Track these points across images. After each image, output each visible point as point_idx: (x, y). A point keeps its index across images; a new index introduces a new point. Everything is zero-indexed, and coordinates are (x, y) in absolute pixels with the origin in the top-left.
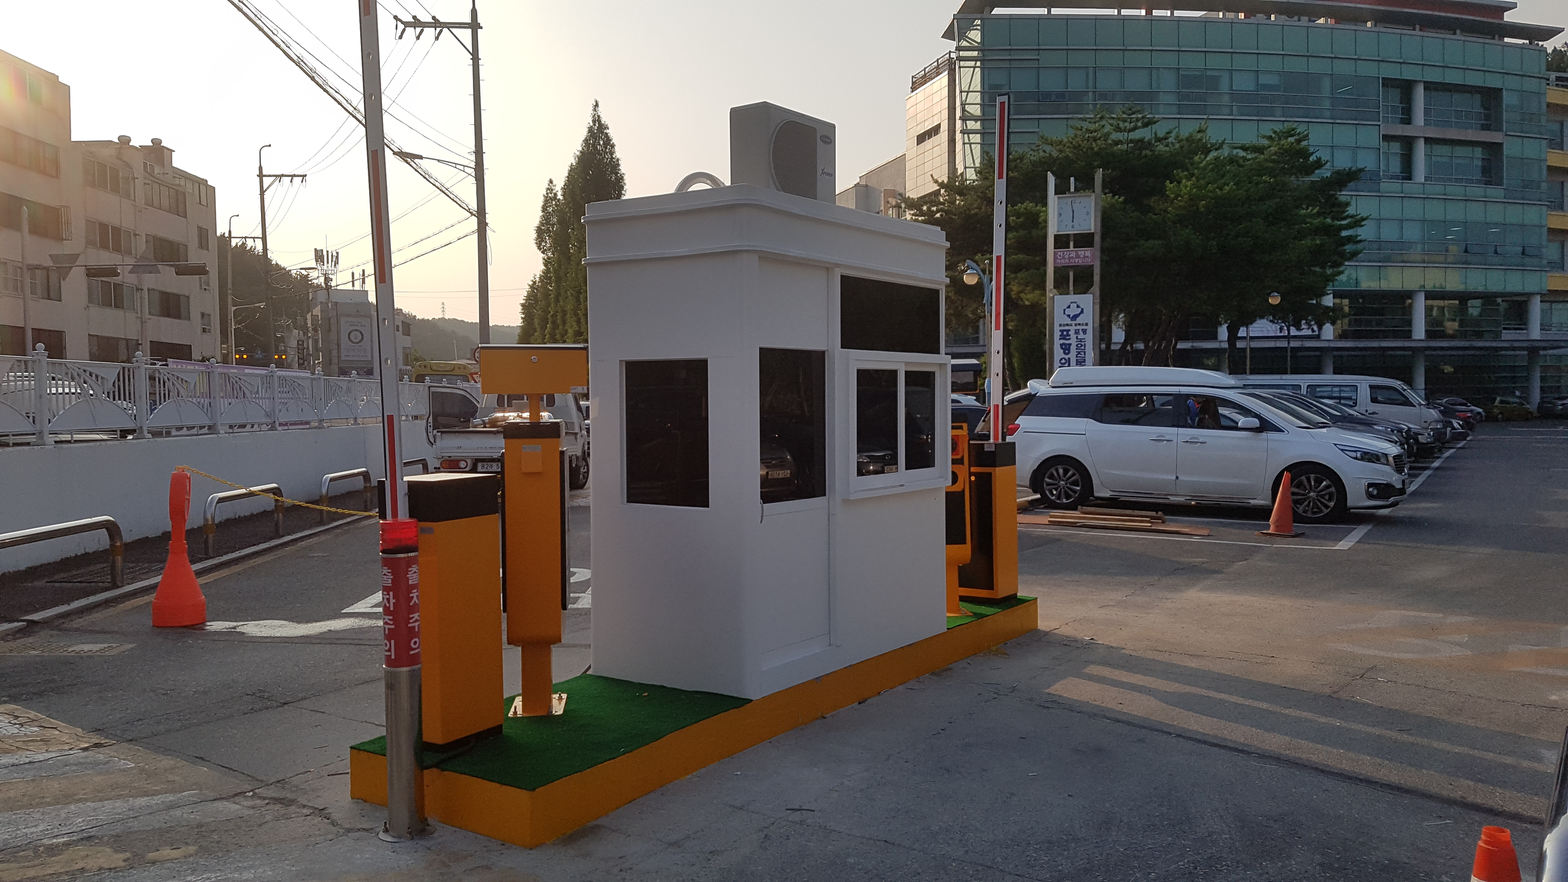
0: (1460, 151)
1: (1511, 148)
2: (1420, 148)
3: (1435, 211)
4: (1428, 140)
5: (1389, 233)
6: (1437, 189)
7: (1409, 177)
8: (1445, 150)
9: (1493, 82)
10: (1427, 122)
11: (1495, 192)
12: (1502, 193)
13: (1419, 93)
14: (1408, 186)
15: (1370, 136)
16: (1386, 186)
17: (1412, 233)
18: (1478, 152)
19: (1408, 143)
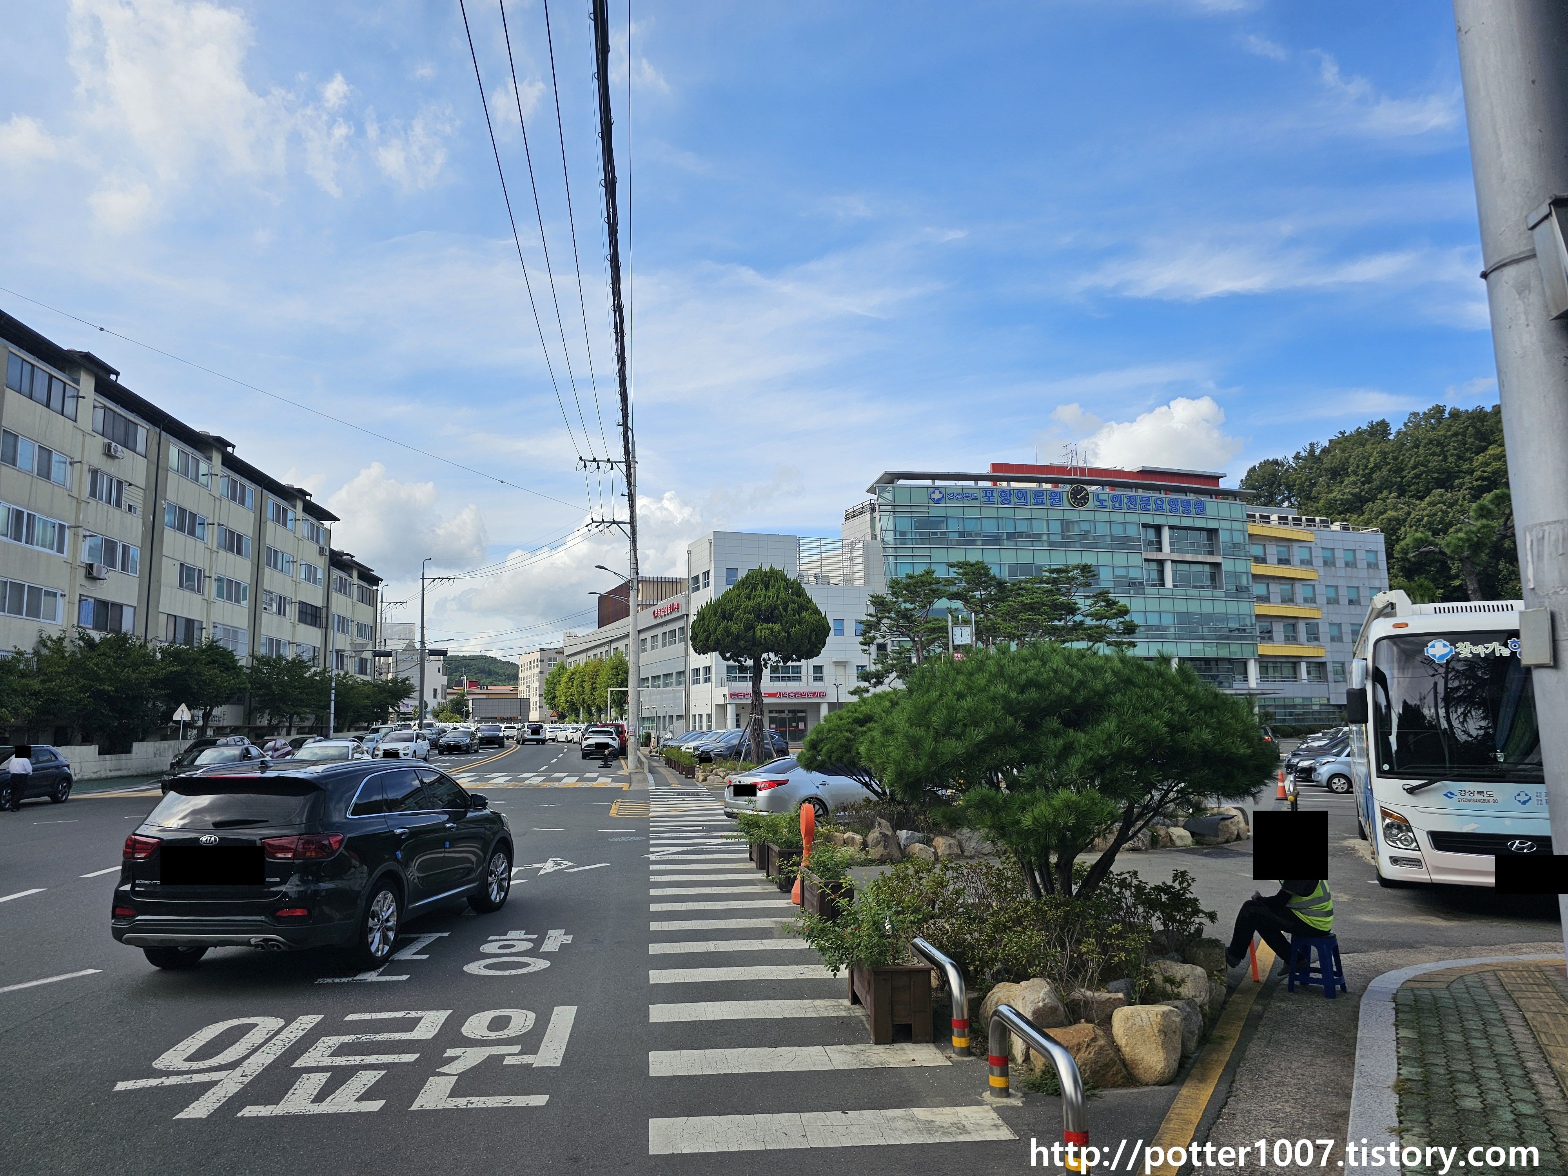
0: (1194, 567)
1: (1227, 566)
2: (1168, 568)
3: (1180, 606)
4: (1173, 561)
5: (1153, 620)
6: (1179, 592)
7: (1163, 585)
8: (1186, 567)
9: (1212, 525)
10: (1172, 551)
11: (1219, 593)
12: (1223, 594)
13: (1166, 533)
14: (1162, 591)
15: (1136, 559)
16: (1149, 590)
17: (1167, 620)
18: (1207, 568)
19: (1161, 563)
